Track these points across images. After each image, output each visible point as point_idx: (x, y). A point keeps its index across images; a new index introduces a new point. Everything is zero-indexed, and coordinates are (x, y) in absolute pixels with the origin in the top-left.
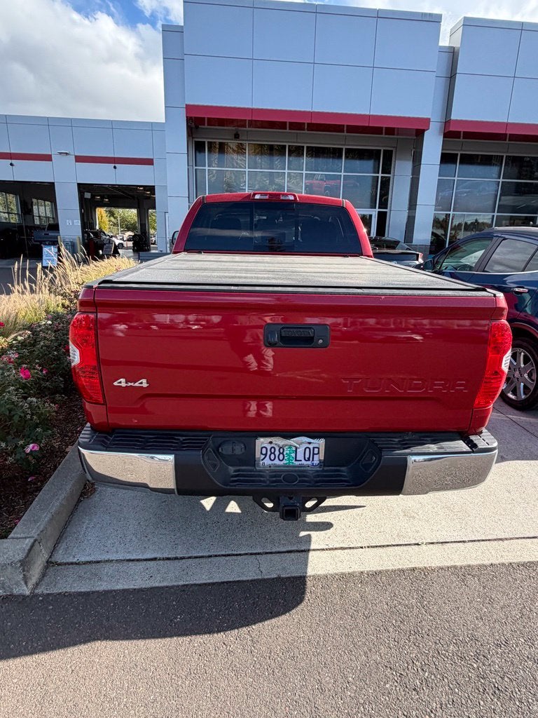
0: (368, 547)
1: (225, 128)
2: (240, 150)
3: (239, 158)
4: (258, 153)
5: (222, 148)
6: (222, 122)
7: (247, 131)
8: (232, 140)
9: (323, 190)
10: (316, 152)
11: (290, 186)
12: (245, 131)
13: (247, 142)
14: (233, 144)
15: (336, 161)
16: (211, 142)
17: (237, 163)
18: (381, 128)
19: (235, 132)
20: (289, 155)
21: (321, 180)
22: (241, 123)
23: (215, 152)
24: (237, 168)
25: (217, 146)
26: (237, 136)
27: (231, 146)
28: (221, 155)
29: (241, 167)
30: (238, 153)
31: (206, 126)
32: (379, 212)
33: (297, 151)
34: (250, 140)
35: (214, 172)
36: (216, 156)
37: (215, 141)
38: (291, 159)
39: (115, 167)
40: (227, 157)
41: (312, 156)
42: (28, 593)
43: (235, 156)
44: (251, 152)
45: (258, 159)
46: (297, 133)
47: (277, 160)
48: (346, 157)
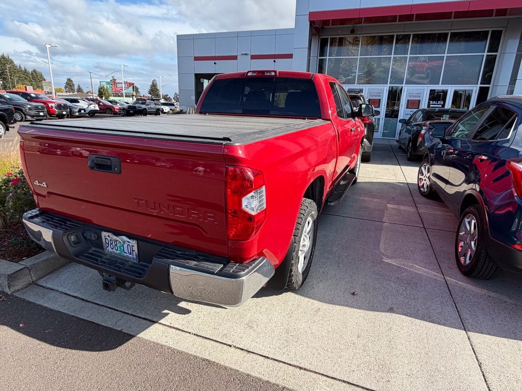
0: (195, 334)
1: (345, 26)
2: (356, 42)
3: (354, 48)
4: (369, 43)
5: (341, 42)
6: (343, 22)
7: (362, 27)
8: (349, 35)
9: (425, 70)
10: (422, 39)
11: (395, 67)
12: (360, 27)
13: (361, 36)
14: (350, 38)
15: (441, 44)
16: (333, 38)
17: (352, 53)
18: (492, 10)
19: (352, 29)
20: (396, 43)
21: (424, 61)
22: (359, 21)
23: (335, 45)
24: (351, 56)
25: (338, 41)
26: (353, 32)
27: (348, 40)
28: (340, 48)
29: (354, 55)
30: (353, 44)
31: (330, 26)
32: (480, 87)
33: (403, 39)
34: (363, 34)
35: (333, 60)
36: (336, 48)
37: (335, 37)
38: (398, 46)
39: (274, 61)
40: (344, 48)
41: (417, 42)
42: (9, 293)
43: (351, 47)
44: (364, 43)
45: (369, 48)
46: (405, 24)
47: (385, 48)
48: (451, 41)
